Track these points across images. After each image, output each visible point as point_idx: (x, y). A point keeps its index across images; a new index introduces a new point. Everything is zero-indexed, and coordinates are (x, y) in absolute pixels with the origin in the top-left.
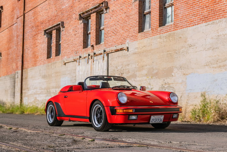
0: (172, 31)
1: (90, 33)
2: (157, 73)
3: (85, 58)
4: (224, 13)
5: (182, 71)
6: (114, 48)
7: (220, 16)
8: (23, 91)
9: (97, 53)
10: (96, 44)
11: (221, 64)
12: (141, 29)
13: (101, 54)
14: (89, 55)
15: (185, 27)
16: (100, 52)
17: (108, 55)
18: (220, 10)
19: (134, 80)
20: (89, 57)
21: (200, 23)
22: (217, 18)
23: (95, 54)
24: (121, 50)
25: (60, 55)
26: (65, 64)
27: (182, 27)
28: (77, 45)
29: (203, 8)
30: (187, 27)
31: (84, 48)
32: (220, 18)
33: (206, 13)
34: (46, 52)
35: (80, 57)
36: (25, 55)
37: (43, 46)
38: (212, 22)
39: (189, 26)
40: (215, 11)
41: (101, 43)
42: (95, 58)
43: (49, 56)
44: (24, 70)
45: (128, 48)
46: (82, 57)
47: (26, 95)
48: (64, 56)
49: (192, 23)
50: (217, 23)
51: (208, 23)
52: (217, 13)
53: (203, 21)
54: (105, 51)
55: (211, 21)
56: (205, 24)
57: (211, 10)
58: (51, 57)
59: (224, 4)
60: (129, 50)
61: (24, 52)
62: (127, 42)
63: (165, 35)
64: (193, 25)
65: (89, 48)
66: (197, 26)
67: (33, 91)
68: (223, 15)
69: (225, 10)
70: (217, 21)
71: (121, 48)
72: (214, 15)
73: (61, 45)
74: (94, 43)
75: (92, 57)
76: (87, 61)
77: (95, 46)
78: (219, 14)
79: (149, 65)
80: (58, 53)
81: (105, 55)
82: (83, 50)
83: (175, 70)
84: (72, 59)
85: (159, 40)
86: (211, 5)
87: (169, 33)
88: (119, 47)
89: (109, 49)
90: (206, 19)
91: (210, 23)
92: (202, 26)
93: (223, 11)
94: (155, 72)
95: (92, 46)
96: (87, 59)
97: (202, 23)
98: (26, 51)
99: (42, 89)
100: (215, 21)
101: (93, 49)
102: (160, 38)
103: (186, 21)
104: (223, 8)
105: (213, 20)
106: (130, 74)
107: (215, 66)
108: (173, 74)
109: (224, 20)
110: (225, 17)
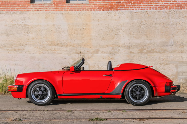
4: (19, 7)
7: (14, 8)
11: (17, 48)
18: (14, 3)
22: (11, 9)
32: (15, 10)
38: (6, 12)
40: (9, 3)
50: (11, 14)
55: (4, 10)
68: (18, 9)
69: (20, 5)
70: (12, 12)
72: (8, 7)
78: (13, 7)
91: (3, 12)
93: (18, 5)
100: (9, 12)
104: (18, 3)
105: (7, 10)
107: (10, 49)
109: (19, 13)
110: (20, 11)
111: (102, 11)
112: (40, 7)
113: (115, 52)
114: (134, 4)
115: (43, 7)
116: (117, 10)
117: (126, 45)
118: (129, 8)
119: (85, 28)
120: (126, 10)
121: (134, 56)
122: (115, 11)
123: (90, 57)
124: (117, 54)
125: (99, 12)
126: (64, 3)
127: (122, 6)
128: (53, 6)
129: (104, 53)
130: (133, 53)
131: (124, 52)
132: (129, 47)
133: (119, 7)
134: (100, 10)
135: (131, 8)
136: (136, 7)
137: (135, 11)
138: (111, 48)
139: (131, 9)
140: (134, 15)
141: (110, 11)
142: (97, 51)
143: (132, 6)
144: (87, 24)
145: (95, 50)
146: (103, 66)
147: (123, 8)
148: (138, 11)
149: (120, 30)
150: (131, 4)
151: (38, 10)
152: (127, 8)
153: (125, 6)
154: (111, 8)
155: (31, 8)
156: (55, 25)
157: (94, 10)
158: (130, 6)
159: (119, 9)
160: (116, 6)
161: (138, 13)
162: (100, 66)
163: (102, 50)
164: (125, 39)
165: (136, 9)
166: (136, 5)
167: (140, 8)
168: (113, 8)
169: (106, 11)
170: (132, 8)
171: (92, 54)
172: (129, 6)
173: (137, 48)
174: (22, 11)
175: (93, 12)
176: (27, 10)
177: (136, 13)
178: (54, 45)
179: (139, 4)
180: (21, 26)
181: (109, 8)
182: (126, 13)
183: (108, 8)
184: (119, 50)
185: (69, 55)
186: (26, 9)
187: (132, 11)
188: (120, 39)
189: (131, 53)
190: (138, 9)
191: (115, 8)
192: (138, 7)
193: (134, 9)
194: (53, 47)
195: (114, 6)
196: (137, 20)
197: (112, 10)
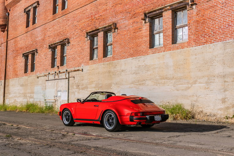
0: (111, 61)
1: (56, 58)
2: (101, 86)
3: (52, 74)
5: (118, 86)
6: (73, 69)
8: (6, 95)
9: (61, 71)
10: (61, 66)
11: (141, 83)
12: (91, 58)
13: (64, 72)
14: (56, 72)
15: (119, 59)
16: (63, 71)
17: (69, 73)
18: (140, 50)
19: (87, 90)
20: (56, 74)
21: (128, 58)
23: (59, 72)
24: (78, 70)
25: (34, 71)
26: (38, 78)
27: (117, 59)
28: (47, 65)
29: (130, 48)
30: (121, 59)
31: (52, 68)
32: (141, 55)
33: (132, 52)
34: (23, 68)
35: (49, 73)
36: (8, 70)
37: (21, 64)
38: (135, 57)
39: (122, 59)
41: (64, 65)
42: (60, 75)
43: (26, 71)
44: (6, 80)
45: (82, 70)
46: (51, 73)
47: (8, 97)
48: (37, 72)
49: (123, 57)
50: (138, 58)
51: (133, 58)
52: (139, 52)
53: (130, 56)
54: (67, 71)
56: (131, 58)
57: (135, 50)
58: (28, 72)
59: (143, 47)
60: (83, 71)
61: (6, 68)
62: (82, 66)
63: (107, 63)
64: (124, 58)
65: (56, 68)
66: (126, 59)
67: (13, 95)
69: (143, 51)
70: (139, 57)
71: (78, 69)
72: (137, 53)
73: (35, 64)
74: (59, 65)
75: (57, 74)
76: (54, 77)
77: (60, 67)
79: (96, 81)
80: (33, 69)
81: (67, 73)
82: (51, 69)
83: (113, 85)
84: (43, 74)
85: (103, 66)
86: (135, 48)
87: (110, 62)
88: (77, 69)
89: (69, 69)
90: (132, 55)
91: (135, 58)
92: (130, 59)
93: (142, 51)
94: (100, 85)
95: (58, 67)
96: (54, 75)
97: (130, 57)
98: (8, 67)
99: (20, 94)
100: (137, 57)
101: (59, 69)
102: (104, 64)
103: (120, 56)
105: (136, 56)
106: (84, 86)
107: (137, 84)
108: (112, 87)
109: (142, 57)
110: (143, 55)
111: (199, 46)
112: (155, 50)
113: (211, 82)
114: (226, 35)
115: (157, 50)
116: (211, 43)
117: (221, 74)
118: (222, 40)
119: (185, 62)
120: (219, 42)
121: (229, 85)
122: (210, 44)
123: (190, 88)
124: (213, 83)
125: (196, 47)
126: (170, 44)
127: (215, 39)
128: (163, 48)
129: (201, 83)
130: (227, 82)
131: (219, 81)
132: (224, 76)
133: (213, 40)
134: (197, 46)
135: (223, 39)
136: (228, 38)
137: (227, 41)
138: (207, 78)
139: (224, 41)
140: (227, 45)
141: (205, 45)
142: (195, 82)
143: (225, 37)
144: (187, 59)
145: (194, 81)
146: (200, 95)
147: (216, 40)
148: (230, 41)
149: (215, 61)
150: (224, 35)
151: (154, 53)
152: (220, 40)
153: (218, 38)
154: (206, 42)
155: (150, 52)
156: (164, 63)
157: (192, 47)
158: (223, 37)
159: (213, 42)
160: (210, 40)
161: (231, 43)
162: (198, 96)
163: (199, 80)
164: (219, 69)
165: (229, 40)
166: (228, 35)
167: (232, 37)
168: (208, 42)
169: (202, 46)
170: (225, 39)
171: (191, 85)
172: (221, 38)
173: (231, 77)
174: (145, 55)
175: (191, 48)
176: (148, 54)
177: (228, 44)
178: (164, 79)
179: (231, 34)
180: (143, 66)
181: (205, 42)
182: (220, 44)
183: (203, 43)
184: (214, 80)
185: (174, 87)
186: (146, 53)
187: (225, 41)
188: (214, 69)
189: (225, 82)
190: (231, 39)
191: (209, 42)
192: (230, 38)
193: (226, 40)
194: (163, 81)
195: (208, 40)
196: (230, 50)
197: (207, 44)
